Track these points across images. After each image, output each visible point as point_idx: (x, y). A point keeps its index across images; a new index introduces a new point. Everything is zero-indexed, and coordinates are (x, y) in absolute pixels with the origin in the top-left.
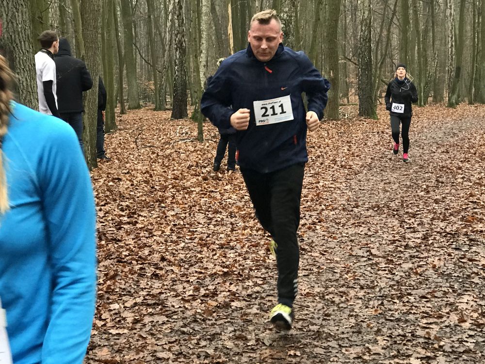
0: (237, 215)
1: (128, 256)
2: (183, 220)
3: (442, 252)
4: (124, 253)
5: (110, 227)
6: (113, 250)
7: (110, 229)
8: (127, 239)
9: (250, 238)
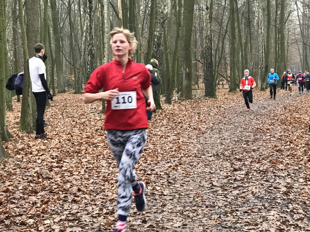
1: (56, 188)
2: (92, 164)
3: (257, 183)
4: (54, 187)
6: (46, 185)
7: (45, 171)
8: (56, 177)
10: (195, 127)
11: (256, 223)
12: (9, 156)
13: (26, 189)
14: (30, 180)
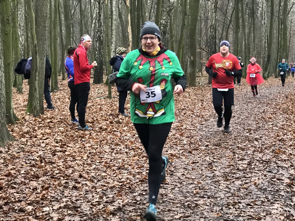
0: (130, 147)
1: (58, 174)
2: (95, 150)
3: (260, 173)
4: (56, 172)
5: (48, 154)
6: (49, 169)
8: (58, 162)
9: (138, 162)
10: (198, 114)
11: (260, 217)
12: (13, 139)
13: (28, 174)
14: (33, 164)
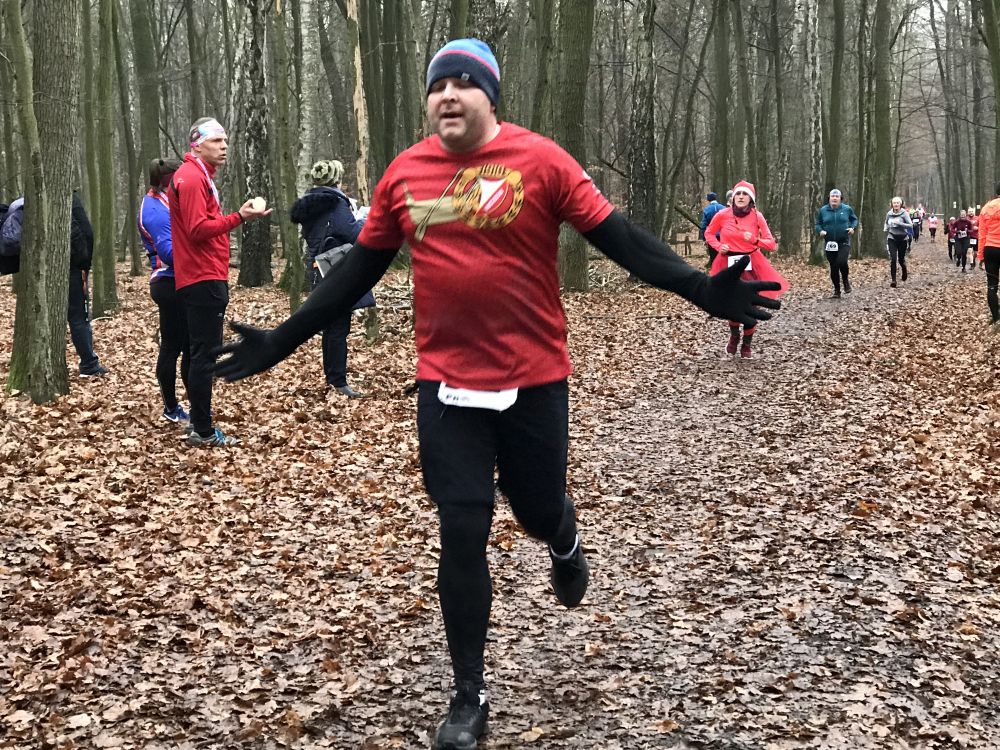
0: (366, 500)
1: (120, 598)
2: (248, 512)
3: (807, 582)
4: (113, 591)
5: (86, 530)
6: (87, 583)
7: (85, 534)
8: (121, 556)
9: (394, 552)
10: (597, 385)
11: (806, 729)
13: (14, 600)
14: (33, 567)
